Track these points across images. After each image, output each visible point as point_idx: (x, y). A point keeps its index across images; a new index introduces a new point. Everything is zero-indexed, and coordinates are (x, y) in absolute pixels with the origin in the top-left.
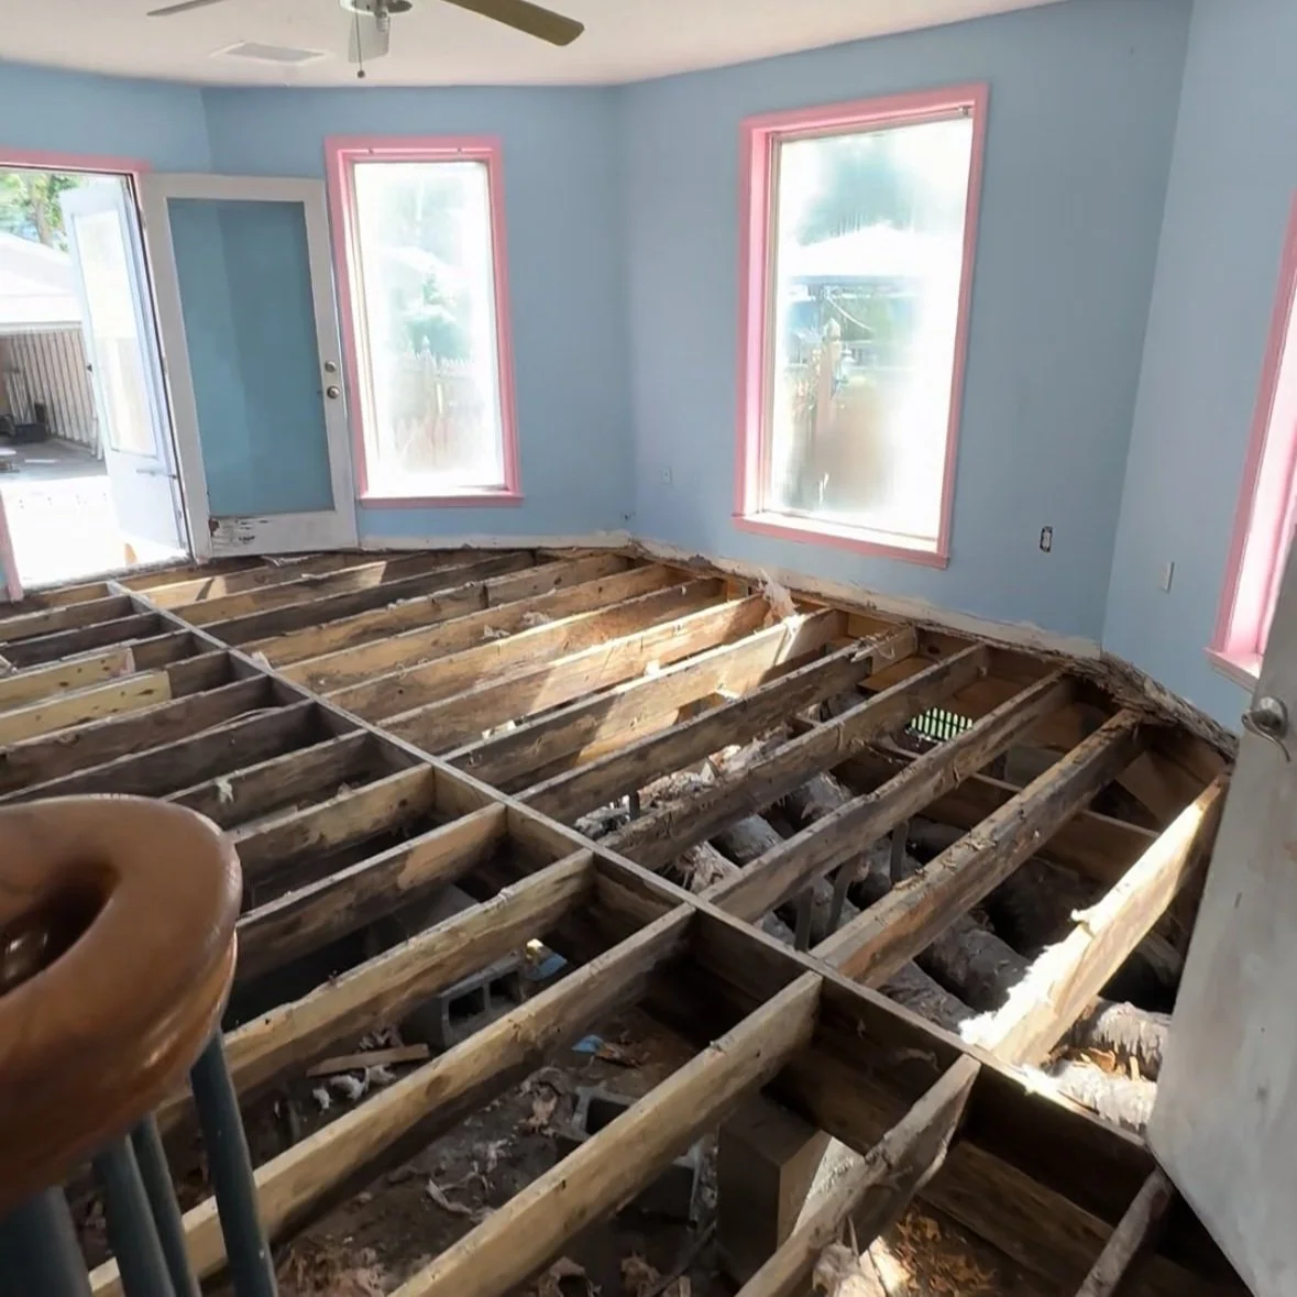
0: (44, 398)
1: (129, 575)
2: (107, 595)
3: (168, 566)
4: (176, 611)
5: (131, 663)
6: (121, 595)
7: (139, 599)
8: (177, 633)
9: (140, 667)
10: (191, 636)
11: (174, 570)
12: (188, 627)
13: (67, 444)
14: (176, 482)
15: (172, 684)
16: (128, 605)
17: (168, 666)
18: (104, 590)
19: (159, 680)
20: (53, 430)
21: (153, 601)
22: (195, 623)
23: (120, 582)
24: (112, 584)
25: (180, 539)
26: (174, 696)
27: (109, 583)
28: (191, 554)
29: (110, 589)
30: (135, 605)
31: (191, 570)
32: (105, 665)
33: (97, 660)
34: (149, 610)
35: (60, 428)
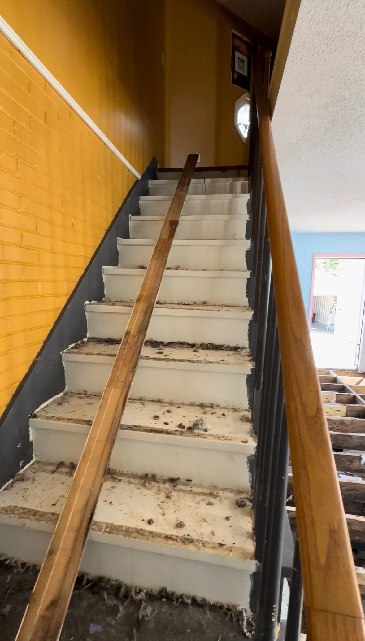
0: (316, 311)
1: (337, 370)
2: (329, 375)
3: (349, 370)
4: (350, 386)
5: (335, 399)
6: (334, 376)
7: (338, 378)
8: (350, 394)
9: (338, 402)
10: (355, 397)
11: (351, 372)
12: (354, 393)
13: (320, 325)
14: (359, 346)
15: (347, 411)
16: (335, 380)
17: (347, 405)
18: (328, 373)
19: (343, 408)
20: (316, 320)
21: (342, 380)
22: (357, 392)
23: (334, 372)
24: (331, 372)
25: (355, 363)
26: (347, 416)
27: (330, 371)
28: (357, 368)
29: (330, 374)
30: (338, 380)
31: (356, 373)
32: (327, 397)
33: (325, 395)
34: (342, 384)
35: (320, 320)
